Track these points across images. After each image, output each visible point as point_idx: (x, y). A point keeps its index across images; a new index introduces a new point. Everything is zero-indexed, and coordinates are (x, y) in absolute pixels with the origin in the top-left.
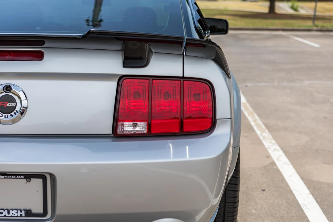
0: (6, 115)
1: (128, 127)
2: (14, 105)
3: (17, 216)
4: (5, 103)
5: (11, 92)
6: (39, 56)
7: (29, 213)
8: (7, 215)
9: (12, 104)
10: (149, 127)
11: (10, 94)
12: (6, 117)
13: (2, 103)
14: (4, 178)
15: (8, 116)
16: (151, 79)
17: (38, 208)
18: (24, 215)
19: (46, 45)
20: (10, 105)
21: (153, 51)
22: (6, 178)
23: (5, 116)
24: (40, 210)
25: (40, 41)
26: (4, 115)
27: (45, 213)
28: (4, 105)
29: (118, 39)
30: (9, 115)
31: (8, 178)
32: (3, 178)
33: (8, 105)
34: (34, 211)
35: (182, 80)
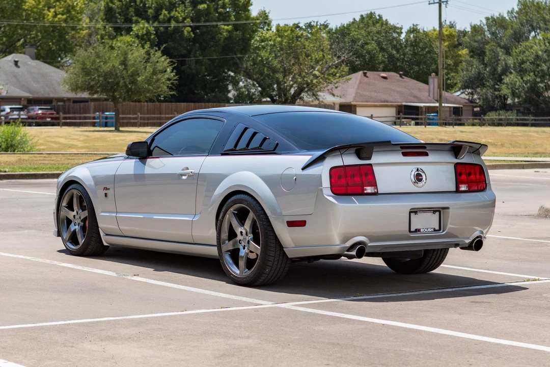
2: (422, 177)
3: (431, 232)
6: (426, 154)
8: (427, 230)
16: (465, 164)
18: (433, 231)
19: (427, 149)
27: (440, 229)
33: (420, 178)
34: (436, 229)
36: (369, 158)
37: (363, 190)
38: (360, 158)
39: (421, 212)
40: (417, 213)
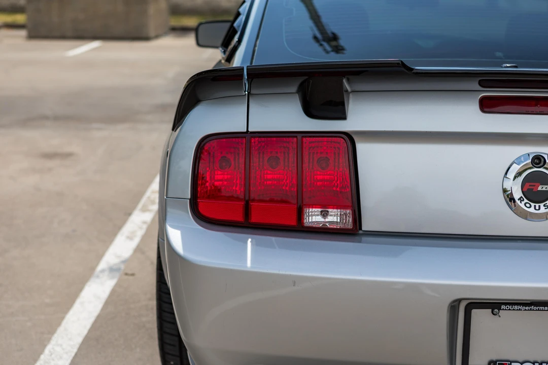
0: (537, 205)
4: (534, 186)
5: (545, 166)
9: (546, 186)
11: (541, 169)
12: (537, 208)
13: (530, 186)
14: (539, 310)
15: (539, 206)
20: (544, 189)
22: (541, 310)
23: (535, 206)
26: (533, 204)
28: (533, 189)
30: (542, 205)
31: (544, 310)
32: (536, 310)
33: (540, 188)
38: (310, 111)
39: (516, 307)
40: (500, 309)
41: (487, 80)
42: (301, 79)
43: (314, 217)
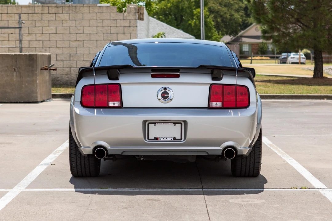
1: (214, 104)
2: (168, 95)
3: (170, 140)
5: (167, 90)
6: (178, 76)
7: (175, 139)
8: (166, 139)
10: (223, 105)
13: (163, 95)
14: (165, 124)
16: (223, 85)
17: (178, 137)
18: (173, 139)
19: (180, 71)
21: (224, 74)
24: (180, 138)
25: (177, 69)
26: (164, 99)
27: (181, 139)
29: (209, 69)
30: (166, 99)
33: (166, 95)
34: (177, 138)
35: (236, 86)
36: (117, 79)
37: (108, 104)
38: (110, 79)
39: (160, 123)
40: (156, 124)
41: (153, 69)
42: (107, 70)
43: (111, 104)
